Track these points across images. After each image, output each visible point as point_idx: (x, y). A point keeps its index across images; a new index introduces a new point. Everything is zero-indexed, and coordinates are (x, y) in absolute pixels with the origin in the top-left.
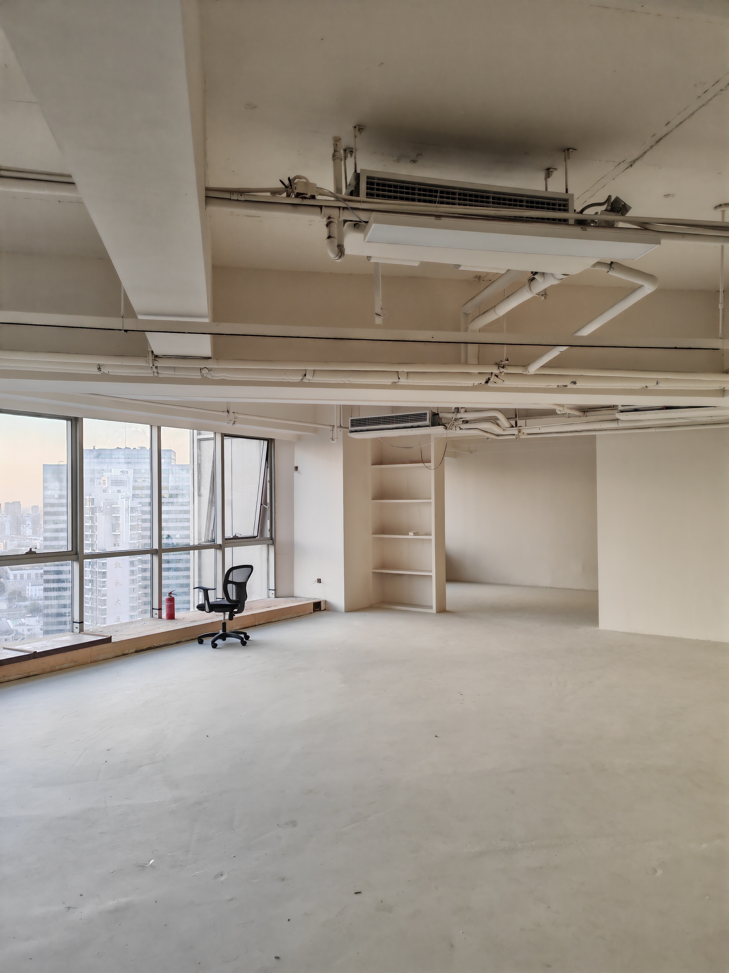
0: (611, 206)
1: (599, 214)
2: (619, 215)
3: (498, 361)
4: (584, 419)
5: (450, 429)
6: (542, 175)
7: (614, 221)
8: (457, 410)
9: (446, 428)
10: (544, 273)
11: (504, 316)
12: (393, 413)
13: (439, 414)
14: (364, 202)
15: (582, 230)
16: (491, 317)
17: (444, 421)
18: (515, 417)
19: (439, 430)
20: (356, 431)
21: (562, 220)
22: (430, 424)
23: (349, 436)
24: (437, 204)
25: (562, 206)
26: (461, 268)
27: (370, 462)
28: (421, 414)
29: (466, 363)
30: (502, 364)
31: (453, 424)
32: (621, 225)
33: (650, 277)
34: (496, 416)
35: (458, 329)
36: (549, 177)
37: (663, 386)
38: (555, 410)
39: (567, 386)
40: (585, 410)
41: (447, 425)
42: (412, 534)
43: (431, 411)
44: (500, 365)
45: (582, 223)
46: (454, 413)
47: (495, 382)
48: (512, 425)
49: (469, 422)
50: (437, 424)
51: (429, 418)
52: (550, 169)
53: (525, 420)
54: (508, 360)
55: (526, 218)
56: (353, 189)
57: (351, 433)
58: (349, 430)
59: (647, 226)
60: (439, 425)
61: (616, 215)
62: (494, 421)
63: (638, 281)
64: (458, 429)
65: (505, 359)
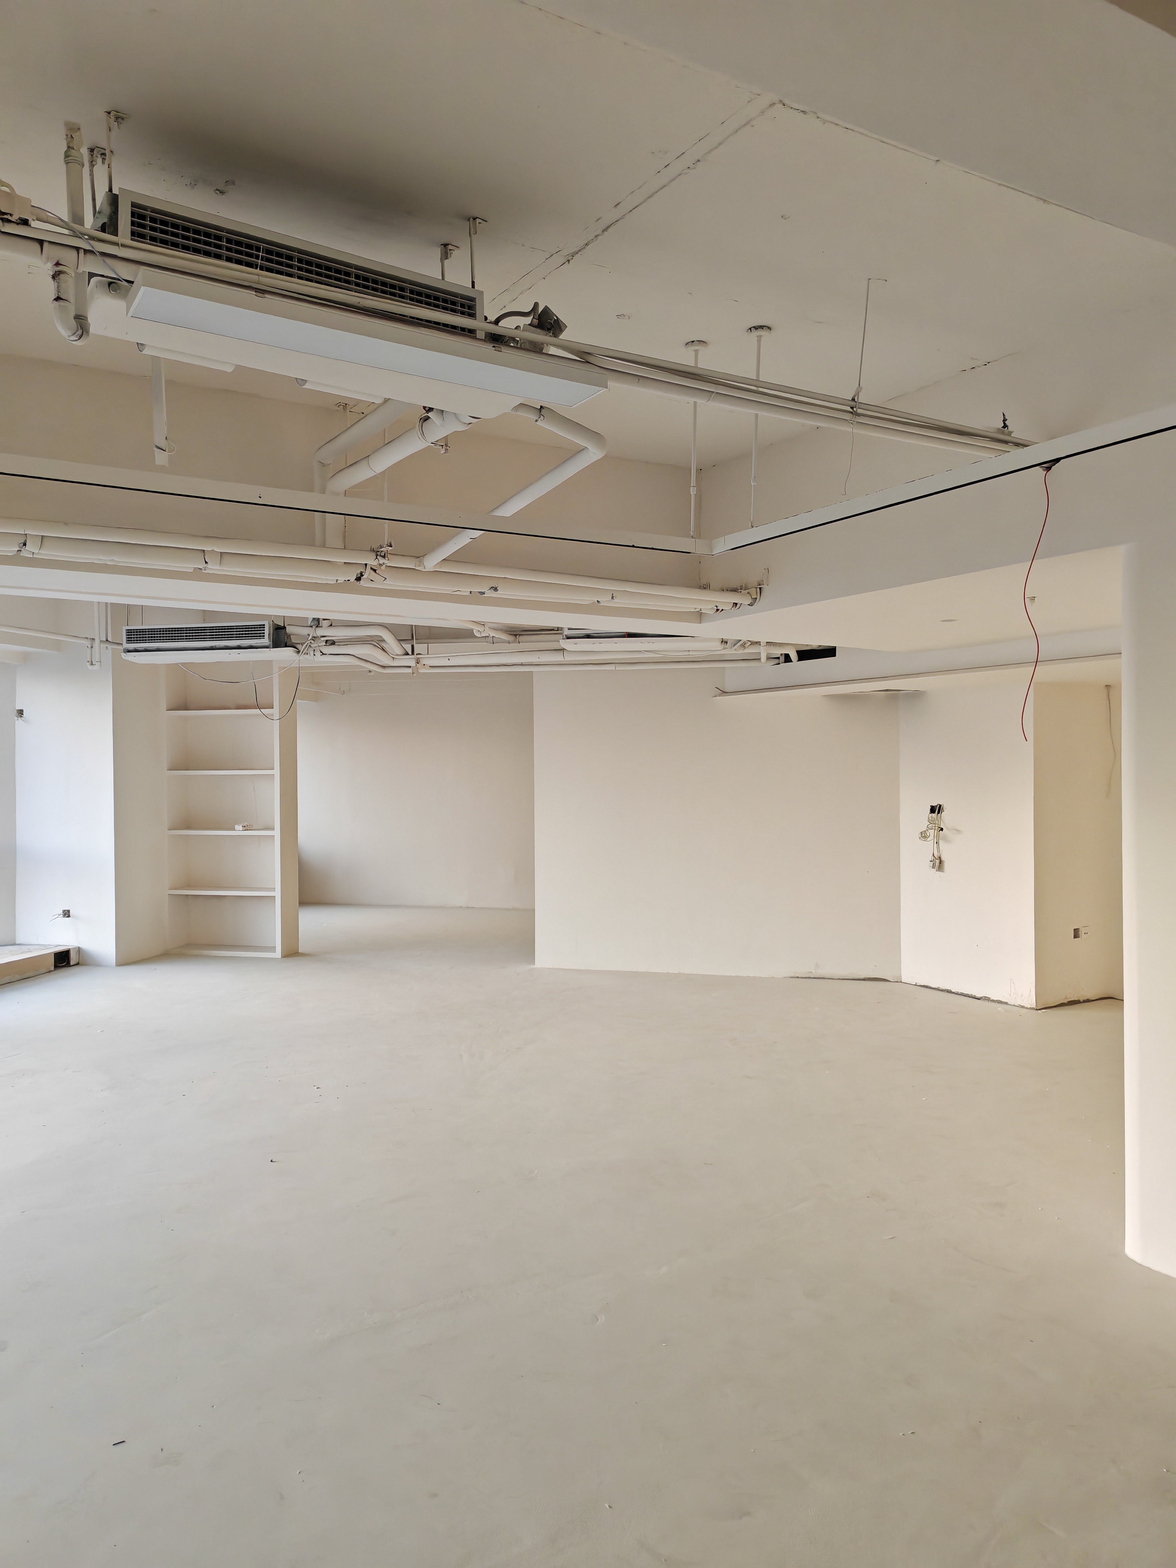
0: (538, 320)
1: (522, 330)
2: (550, 336)
3: (375, 546)
4: (515, 646)
5: (304, 654)
6: (437, 252)
7: (542, 344)
8: (316, 622)
9: (298, 652)
10: (443, 411)
11: (384, 472)
12: (204, 621)
13: (286, 628)
14: (123, 246)
15: (495, 350)
16: (361, 474)
17: (294, 640)
18: (410, 638)
19: (285, 653)
20: (136, 651)
21: (467, 330)
22: (270, 644)
23: (124, 658)
24: (258, 271)
25: (467, 307)
26: (307, 386)
27: (164, 706)
28: (255, 627)
29: (323, 545)
30: (382, 551)
31: (310, 645)
32: (553, 350)
33: (596, 436)
34: (381, 636)
35: (311, 489)
36: (447, 258)
37: (619, 602)
38: (472, 630)
39: (484, 593)
40: (517, 633)
41: (299, 646)
42: (241, 828)
43: (273, 621)
44: (378, 553)
45: (496, 339)
46: (311, 627)
47: (372, 580)
48: (407, 651)
49: (336, 644)
50: (283, 644)
51: (269, 634)
52: (448, 244)
53: (427, 645)
54: (391, 546)
55: (411, 317)
56: (106, 220)
57: (127, 653)
58: (122, 648)
59: (591, 359)
60: (286, 646)
61: (546, 335)
62: (378, 643)
63: (581, 442)
64: (318, 654)
65: (386, 544)
